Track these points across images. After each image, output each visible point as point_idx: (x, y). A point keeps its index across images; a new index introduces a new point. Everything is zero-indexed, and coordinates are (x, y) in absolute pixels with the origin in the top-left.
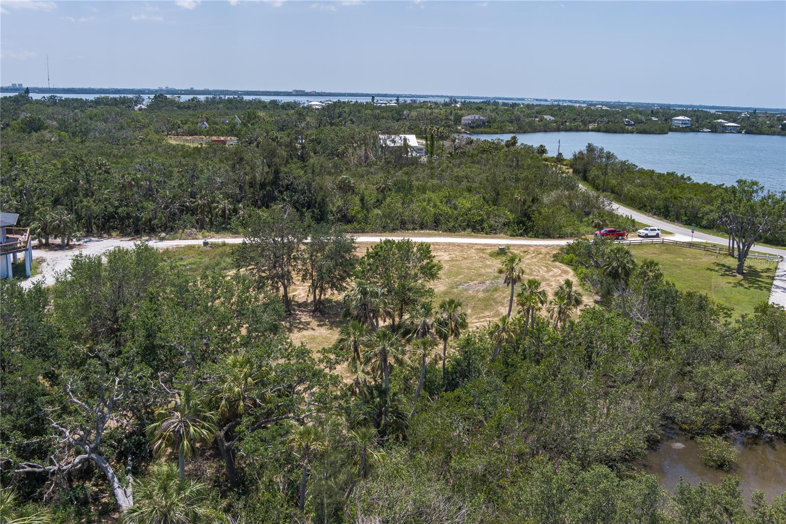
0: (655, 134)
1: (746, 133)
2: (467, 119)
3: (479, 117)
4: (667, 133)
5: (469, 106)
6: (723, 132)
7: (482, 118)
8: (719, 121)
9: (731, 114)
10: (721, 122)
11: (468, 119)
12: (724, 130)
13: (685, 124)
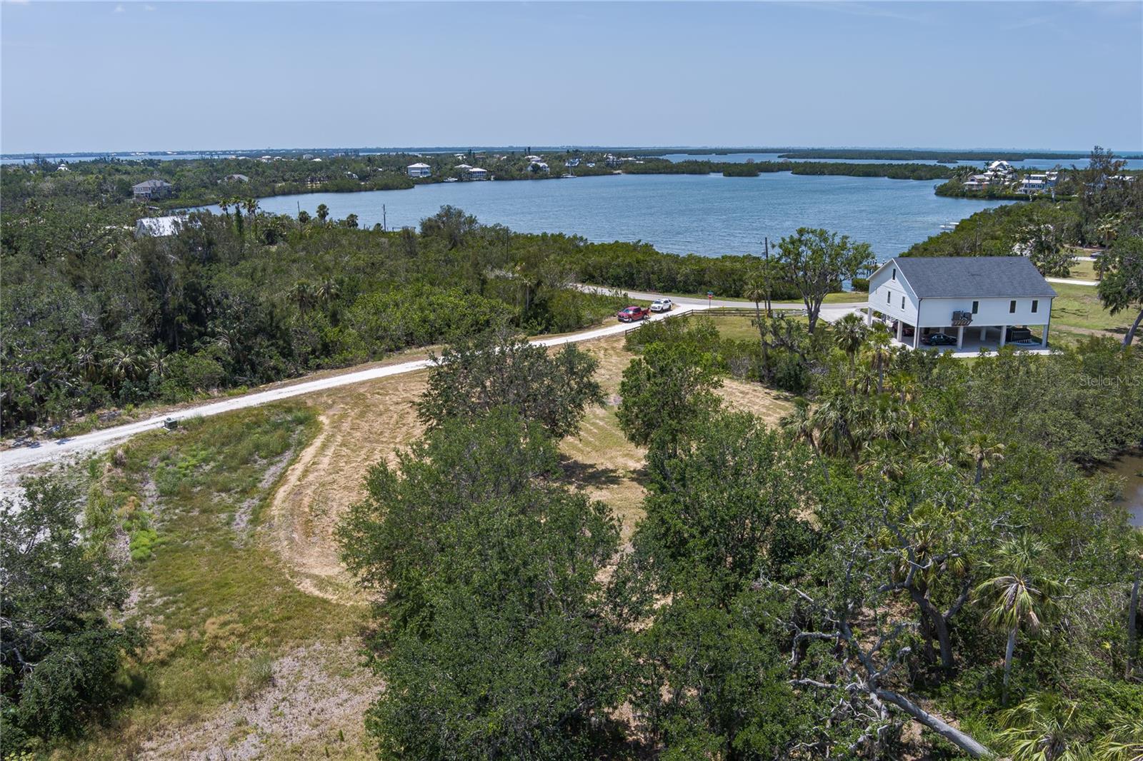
0: (400, 189)
1: (496, 179)
2: (143, 187)
3: (162, 183)
4: (413, 187)
5: (150, 166)
6: (470, 181)
7: (165, 184)
8: (463, 166)
9: (472, 156)
10: (465, 168)
11: (145, 188)
12: (470, 177)
13: (425, 173)
